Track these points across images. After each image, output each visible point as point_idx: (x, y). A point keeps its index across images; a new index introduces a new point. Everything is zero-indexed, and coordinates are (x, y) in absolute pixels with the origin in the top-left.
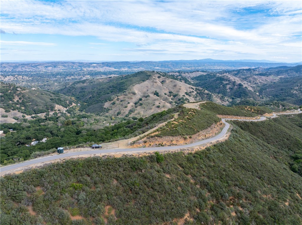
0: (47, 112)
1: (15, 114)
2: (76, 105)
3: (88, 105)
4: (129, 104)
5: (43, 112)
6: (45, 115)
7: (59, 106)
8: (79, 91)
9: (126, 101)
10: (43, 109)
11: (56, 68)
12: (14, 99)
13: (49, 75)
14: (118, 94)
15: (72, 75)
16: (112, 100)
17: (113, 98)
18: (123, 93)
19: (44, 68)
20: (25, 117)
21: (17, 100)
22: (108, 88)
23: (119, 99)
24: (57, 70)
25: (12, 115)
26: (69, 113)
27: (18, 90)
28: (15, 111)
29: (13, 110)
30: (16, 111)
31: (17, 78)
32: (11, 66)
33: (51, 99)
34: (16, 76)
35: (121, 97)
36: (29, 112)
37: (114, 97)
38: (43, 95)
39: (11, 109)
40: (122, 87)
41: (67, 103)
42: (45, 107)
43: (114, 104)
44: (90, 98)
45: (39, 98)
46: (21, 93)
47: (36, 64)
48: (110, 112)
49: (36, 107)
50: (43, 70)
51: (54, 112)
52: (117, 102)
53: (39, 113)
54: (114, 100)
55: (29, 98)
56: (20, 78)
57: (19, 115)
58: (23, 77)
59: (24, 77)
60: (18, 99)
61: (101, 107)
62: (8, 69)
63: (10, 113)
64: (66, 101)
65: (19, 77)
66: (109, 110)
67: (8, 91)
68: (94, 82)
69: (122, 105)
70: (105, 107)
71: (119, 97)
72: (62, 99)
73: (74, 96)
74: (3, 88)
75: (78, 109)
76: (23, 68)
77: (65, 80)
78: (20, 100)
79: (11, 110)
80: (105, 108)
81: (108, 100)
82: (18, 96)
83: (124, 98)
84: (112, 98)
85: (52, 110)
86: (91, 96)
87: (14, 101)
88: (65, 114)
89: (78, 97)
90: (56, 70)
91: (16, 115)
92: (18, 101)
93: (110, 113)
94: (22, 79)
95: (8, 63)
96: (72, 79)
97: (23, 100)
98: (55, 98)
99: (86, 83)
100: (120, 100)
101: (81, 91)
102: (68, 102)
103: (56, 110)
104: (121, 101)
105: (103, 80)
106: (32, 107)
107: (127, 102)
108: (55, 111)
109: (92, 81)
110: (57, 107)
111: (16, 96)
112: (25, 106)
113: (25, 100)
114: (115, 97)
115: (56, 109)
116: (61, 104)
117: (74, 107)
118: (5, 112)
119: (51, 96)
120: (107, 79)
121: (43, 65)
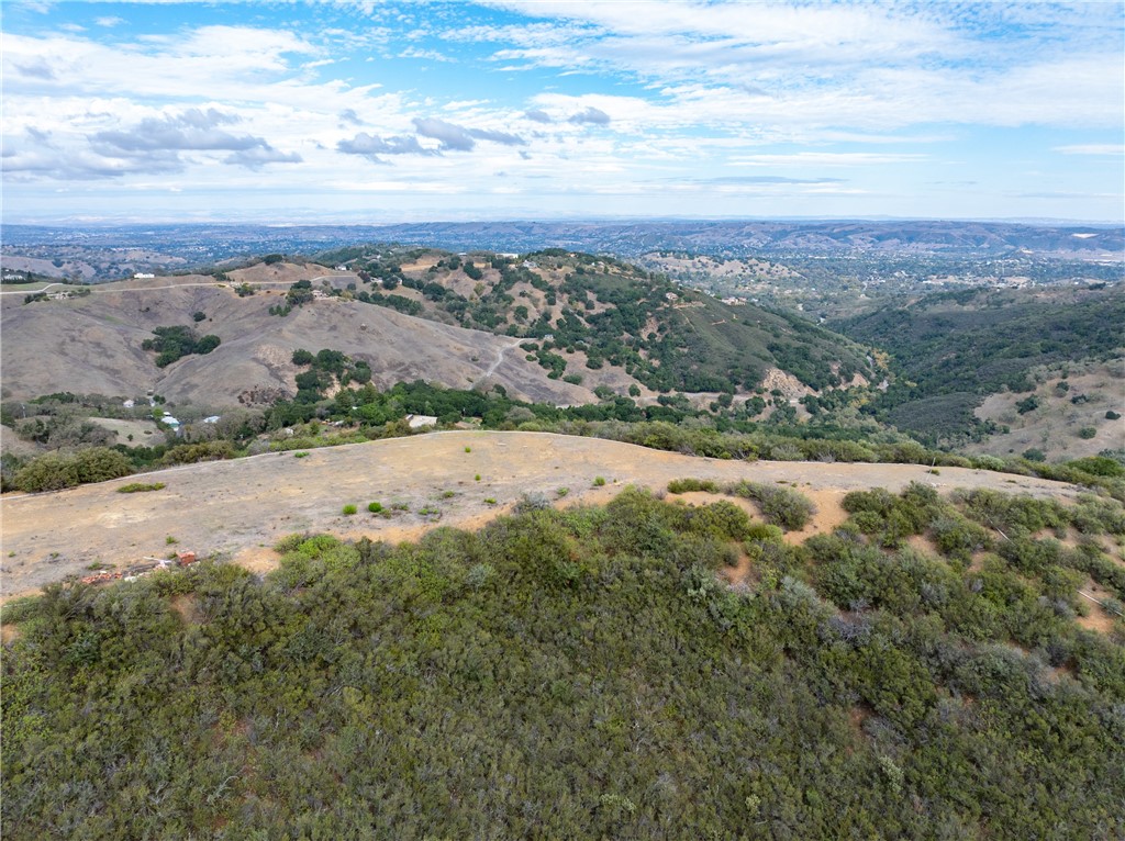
0: (726, 391)
1: (612, 378)
2: (865, 384)
3: (912, 394)
4: (1111, 422)
5: (714, 391)
6: (715, 401)
7: (783, 375)
8: (921, 333)
9: (1100, 404)
10: (717, 377)
11: (913, 244)
12: (642, 327)
13: (867, 266)
14: (1071, 363)
15: (958, 271)
16: (1030, 388)
17: (1037, 378)
18: (1104, 361)
19: (872, 242)
20: (639, 395)
21: (650, 331)
22: (1042, 331)
23: (1066, 388)
24: (914, 251)
25: (600, 380)
26: (809, 410)
27: (666, 300)
28: (618, 367)
29: (614, 363)
30: (620, 370)
31: (755, 268)
32: (767, 233)
33: (772, 348)
34: (753, 261)
35: (1083, 383)
36: (664, 380)
37: (1044, 374)
38: (746, 327)
39: (609, 359)
40: (1112, 333)
41: (828, 371)
42: (729, 371)
43: (1028, 407)
44: (946, 364)
45: (728, 335)
46: (671, 310)
47: (847, 229)
48: (994, 440)
49: (695, 367)
50: (860, 247)
51: (755, 394)
52: (1052, 402)
53: (698, 388)
54: (1039, 388)
55: (689, 331)
56: (762, 270)
57: (621, 384)
58: (772, 266)
59: (774, 268)
60: (655, 331)
61: (961, 409)
62: (755, 241)
63: (599, 371)
64: (829, 362)
65: (761, 266)
66: (991, 430)
67: (638, 299)
68: (1012, 301)
69: (1071, 418)
70: (978, 412)
71: (1070, 381)
72: (817, 353)
73: (893, 350)
74: (628, 289)
75: (865, 401)
76: (799, 240)
77: (914, 289)
78: (658, 334)
79: (606, 363)
80: (976, 421)
81: (1005, 386)
82: (658, 320)
83: (1097, 387)
84: (1030, 377)
85: (748, 388)
86: (953, 355)
87: (639, 335)
88: (794, 410)
89: (906, 353)
90: (909, 250)
91: (614, 381)
92: (651, 336)
93: (990, 446)
94: (768, 273)
95: (763, 223)
96: (946, 285)
97: (666, 336)
98: (788, 346)
99: (974, 301)
100: (1069, 395)
101: (932, 331)
102: (835, 368)
103: (766, 390)
104: (1074, 401)
105: (1055, 296)
106: (685, 364)
107: (1105, 412)
108: (758, 393)
109: (1001, 298)
110: (775, 377)
111: (653, 320)
112: (662, 357)
113: (675, 337)
114: (1051, 378)
115: (766, 384)
116: (801, 372)
117: (851, 392)
118: (587, 366)
119: (776, 336)
120: (1081, 292)
121: (870, 230)
